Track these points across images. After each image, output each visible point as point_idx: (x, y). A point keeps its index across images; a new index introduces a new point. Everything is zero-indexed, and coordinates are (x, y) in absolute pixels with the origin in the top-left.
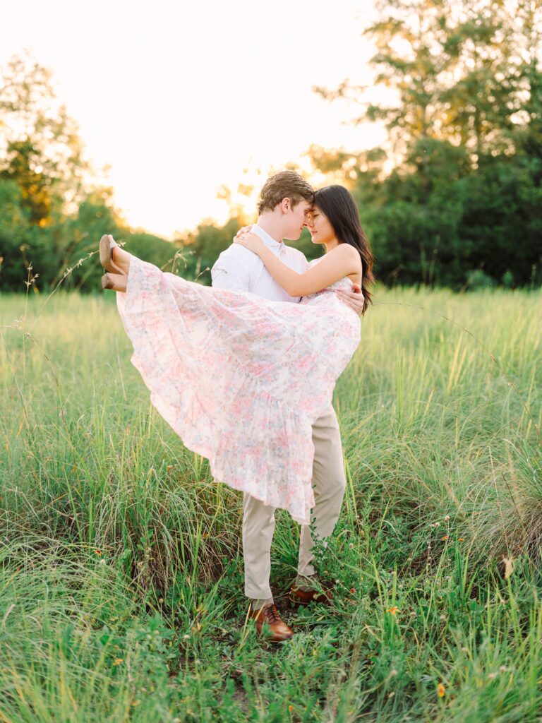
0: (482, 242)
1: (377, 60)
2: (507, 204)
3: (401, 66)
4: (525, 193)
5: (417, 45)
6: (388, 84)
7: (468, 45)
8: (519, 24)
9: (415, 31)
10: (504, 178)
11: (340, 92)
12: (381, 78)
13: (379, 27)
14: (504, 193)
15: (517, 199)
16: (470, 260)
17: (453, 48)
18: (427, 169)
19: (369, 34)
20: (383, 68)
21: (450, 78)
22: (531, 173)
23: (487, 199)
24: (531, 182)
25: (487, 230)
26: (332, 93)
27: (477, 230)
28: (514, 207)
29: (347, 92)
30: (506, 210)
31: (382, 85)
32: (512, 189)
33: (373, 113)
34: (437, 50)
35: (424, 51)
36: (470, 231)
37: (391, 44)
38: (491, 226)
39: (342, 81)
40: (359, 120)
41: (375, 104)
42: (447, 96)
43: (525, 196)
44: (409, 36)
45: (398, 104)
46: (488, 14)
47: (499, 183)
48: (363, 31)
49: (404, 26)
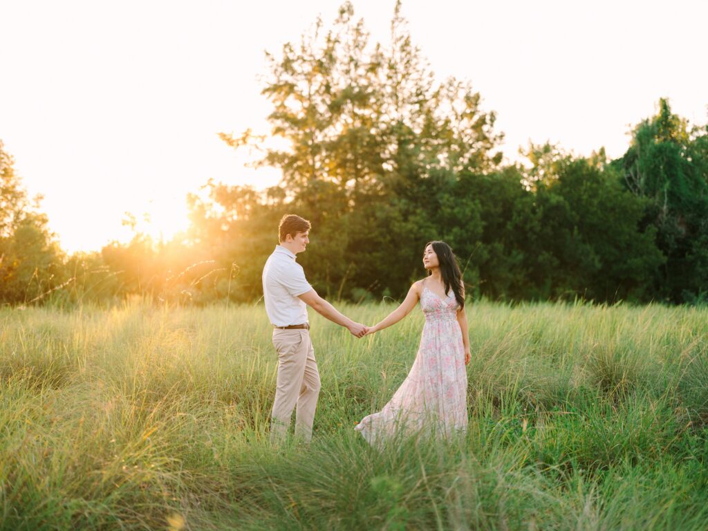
0: (363, 266)
1: (275, 116)
2: (382, 234)
3: (295, 122)
4: (396, 227)
5: (306, 104)
6: (283, 136)
7: (349, 106)
8: (389, 90)
9: (305, 94)
10: (378, 214)
11: (244, 139)
12: (279, 130)
13: (276, 88)
14: (378, 226)
15: (390, 232)
16: (354, 280)
17: (336, 108)
18: (318, 205)
19: (267, 94)
20: (279, 123)
21: (334, 132)
22: (400, 211)
23: (366, 231)
24: (401, 218)
25: (368, 255)
26: (238, 140)
27: (360, 256)
28: (388, 238)
29: (249, 140)
30: (381, 239)
31: (279, 136)
32: (386, 223)
33: (273, 158)
34: (322, 109)
35: (312, 110)
36: (353, 256)
37: (286, 103)
38: (370, 253)
39: (245, 131)
40: (260, 163)
41: (274, 150)
42: (332, 147)
43: (396, 229)
44: (300, 98)
45: (292, 152)
46: (363, 82)
47: (376, 219)
48: (261, 90)
49: (296, 88)
